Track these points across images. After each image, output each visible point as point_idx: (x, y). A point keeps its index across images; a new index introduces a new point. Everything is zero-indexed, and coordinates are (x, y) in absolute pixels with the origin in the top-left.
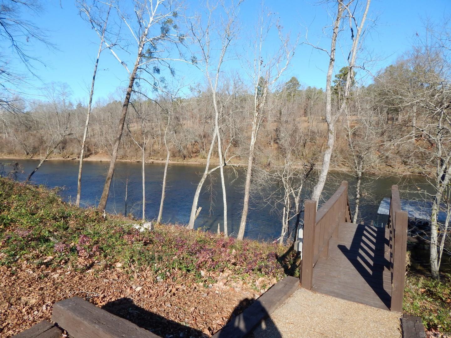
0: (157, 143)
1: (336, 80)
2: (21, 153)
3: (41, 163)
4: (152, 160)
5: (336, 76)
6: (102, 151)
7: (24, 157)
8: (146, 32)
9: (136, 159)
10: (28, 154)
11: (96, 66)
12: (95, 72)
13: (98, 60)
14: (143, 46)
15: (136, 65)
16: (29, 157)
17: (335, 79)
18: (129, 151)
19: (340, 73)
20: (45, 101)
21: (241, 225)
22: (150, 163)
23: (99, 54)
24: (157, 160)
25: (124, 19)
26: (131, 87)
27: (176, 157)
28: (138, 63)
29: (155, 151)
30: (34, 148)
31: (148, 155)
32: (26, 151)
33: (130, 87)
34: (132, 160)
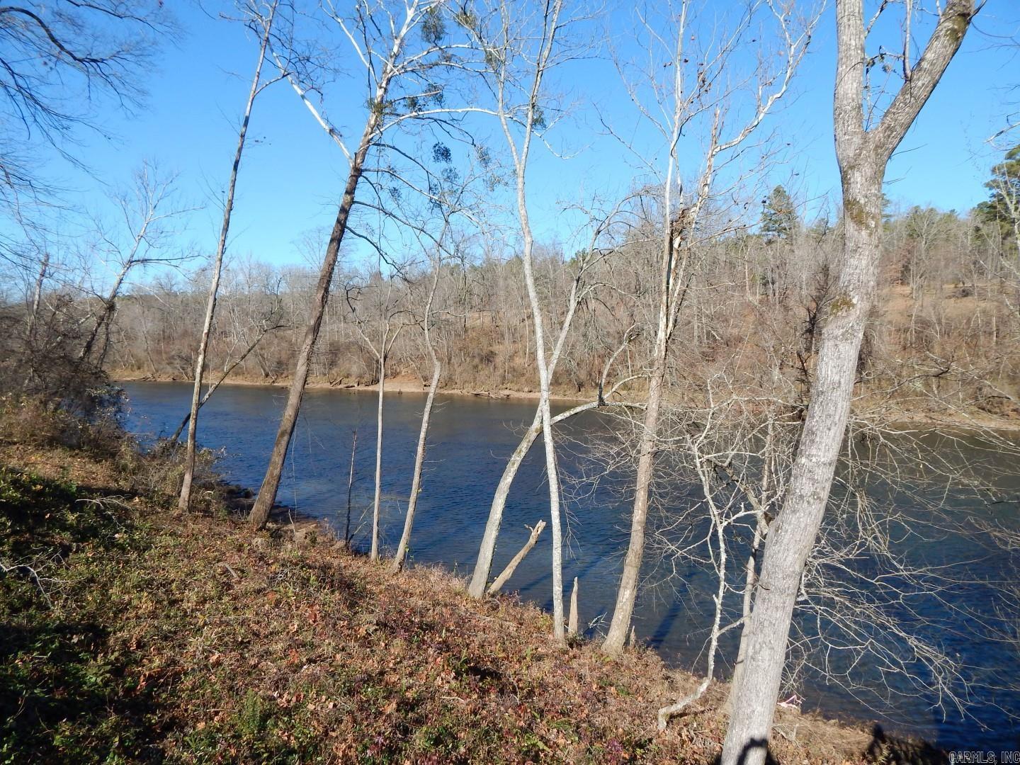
0: (521, 353)
1: (994, 181)
2: (256, 374)
3: (209, 392)
4: (507, 392)
5: (994, 171)
6: (406, 370)
7: (260, 382)
8: (395, 49)
9: (474, 388)
10: (267, 375)
11: (243, 136)
12: (240, 150)
13: (247, 119)
14: (387, 84)
15: (366, 135)
16: (268, 382)
17: (993, 177)
18: (459, 370)
19: (1009, 161)
20: (304, 268)
21: (620, 598)
22: (502, 399)
23: (250, 104)
24: (518, 390)
25: (339, 20)
26: (351, 192)
27: (560, 384)
28: (372, 129)
29: (514, 370)
30: (280, 363)
31: (499, 379)
32: (264, 370)
33: (347, 192)
34: (464, 391)
